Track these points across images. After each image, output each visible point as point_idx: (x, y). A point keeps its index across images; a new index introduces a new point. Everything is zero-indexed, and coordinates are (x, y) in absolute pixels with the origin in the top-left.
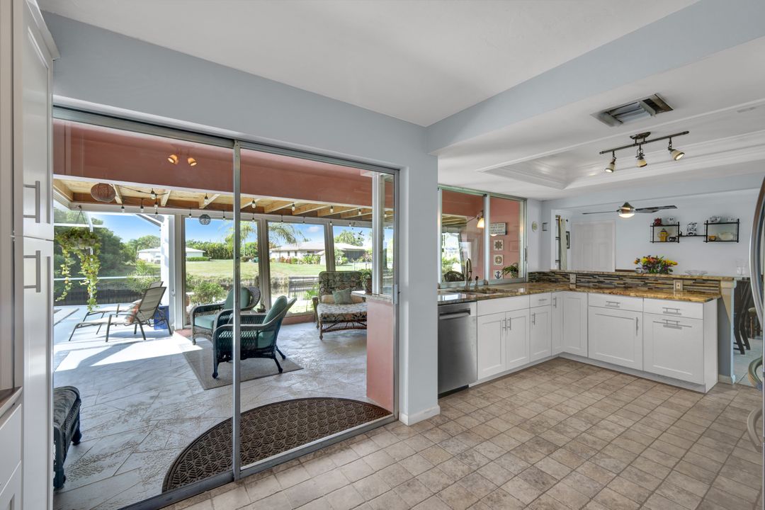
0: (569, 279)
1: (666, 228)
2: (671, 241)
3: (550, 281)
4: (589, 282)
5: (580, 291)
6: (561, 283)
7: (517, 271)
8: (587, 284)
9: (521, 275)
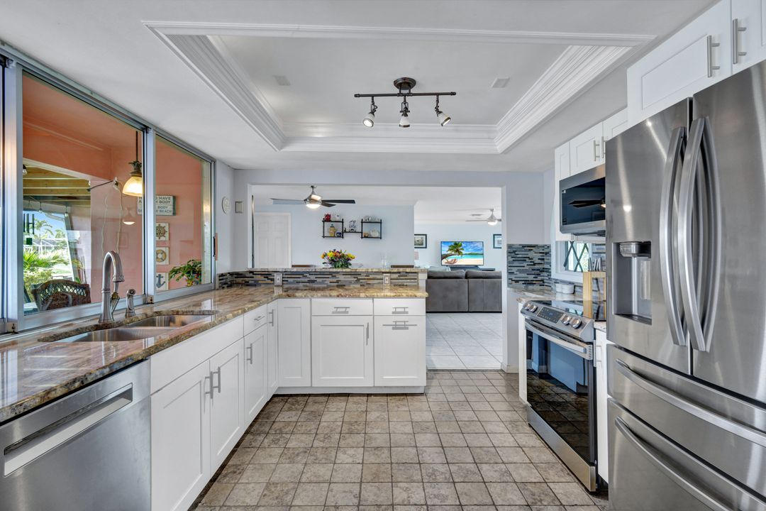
0: (273, 280)
1: (334, 224)
2: (338, 237)
3: (247, 284)
4: (298, 282)
5: (301, 297)
6: (263, 286)
7: (199, 274)
8: (295, 286)
9: (207, 278)
